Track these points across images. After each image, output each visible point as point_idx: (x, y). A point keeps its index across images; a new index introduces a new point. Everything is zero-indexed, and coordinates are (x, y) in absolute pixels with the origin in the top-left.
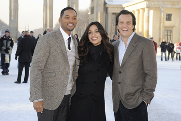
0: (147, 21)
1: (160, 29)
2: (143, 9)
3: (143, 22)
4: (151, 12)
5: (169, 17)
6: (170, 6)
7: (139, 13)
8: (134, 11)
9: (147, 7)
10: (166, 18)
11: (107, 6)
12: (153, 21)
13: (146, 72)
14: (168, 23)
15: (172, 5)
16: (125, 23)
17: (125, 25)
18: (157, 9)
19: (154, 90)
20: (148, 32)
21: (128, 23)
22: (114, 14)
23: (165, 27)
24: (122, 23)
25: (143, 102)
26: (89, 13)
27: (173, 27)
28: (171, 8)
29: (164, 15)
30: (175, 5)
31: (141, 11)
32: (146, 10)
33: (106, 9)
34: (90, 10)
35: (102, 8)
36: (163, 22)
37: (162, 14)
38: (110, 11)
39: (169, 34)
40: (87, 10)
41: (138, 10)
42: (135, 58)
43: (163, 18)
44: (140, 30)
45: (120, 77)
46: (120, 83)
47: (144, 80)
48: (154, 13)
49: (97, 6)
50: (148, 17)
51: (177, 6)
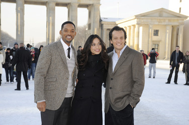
0: (137, 36)
1: (148, 43)
2: (134, 26)
3: (134, 37)
4: (141, 28)
5: (156, 33)
6: (157, 23)
7: (130, 29)
8: (126, 27)
9: (137, 24)
10: (154, 33)
11: (102, 23)
12: (143, 36)
13: (134, 80)
14: (155, 38)
15: (159, 22)
16: (119, 38)
17: (119, 40)
18: (146, 26)
19: (140, 96)
20: (138, 45)
21: (121, 38)
22: (108, 29)
23: (153, 41)
24: (116, 38)
25: (129, 105)
26: (87, 29)
27: (159, 41)
28: (158, 25)
29: (152, 31)
30: (161, 22)
31: (132, 27)
32: (137, 26)
33: (101, 26)
34: (87, 27)
35: (98, 24)
36: (151, 37)
37: (151, 30)
38: (105, 27)
39: (156, 47)
40: (85, 26)
41: (130, 27)
42: (126, 67)
43: (152, 34)
44: (131, 44)
45: (111, 83)
46: (111, 88)
47: (132, 87)
48: (143, 29)
49: (94, 23)
50: (139, 32)
51: (163, 23)
